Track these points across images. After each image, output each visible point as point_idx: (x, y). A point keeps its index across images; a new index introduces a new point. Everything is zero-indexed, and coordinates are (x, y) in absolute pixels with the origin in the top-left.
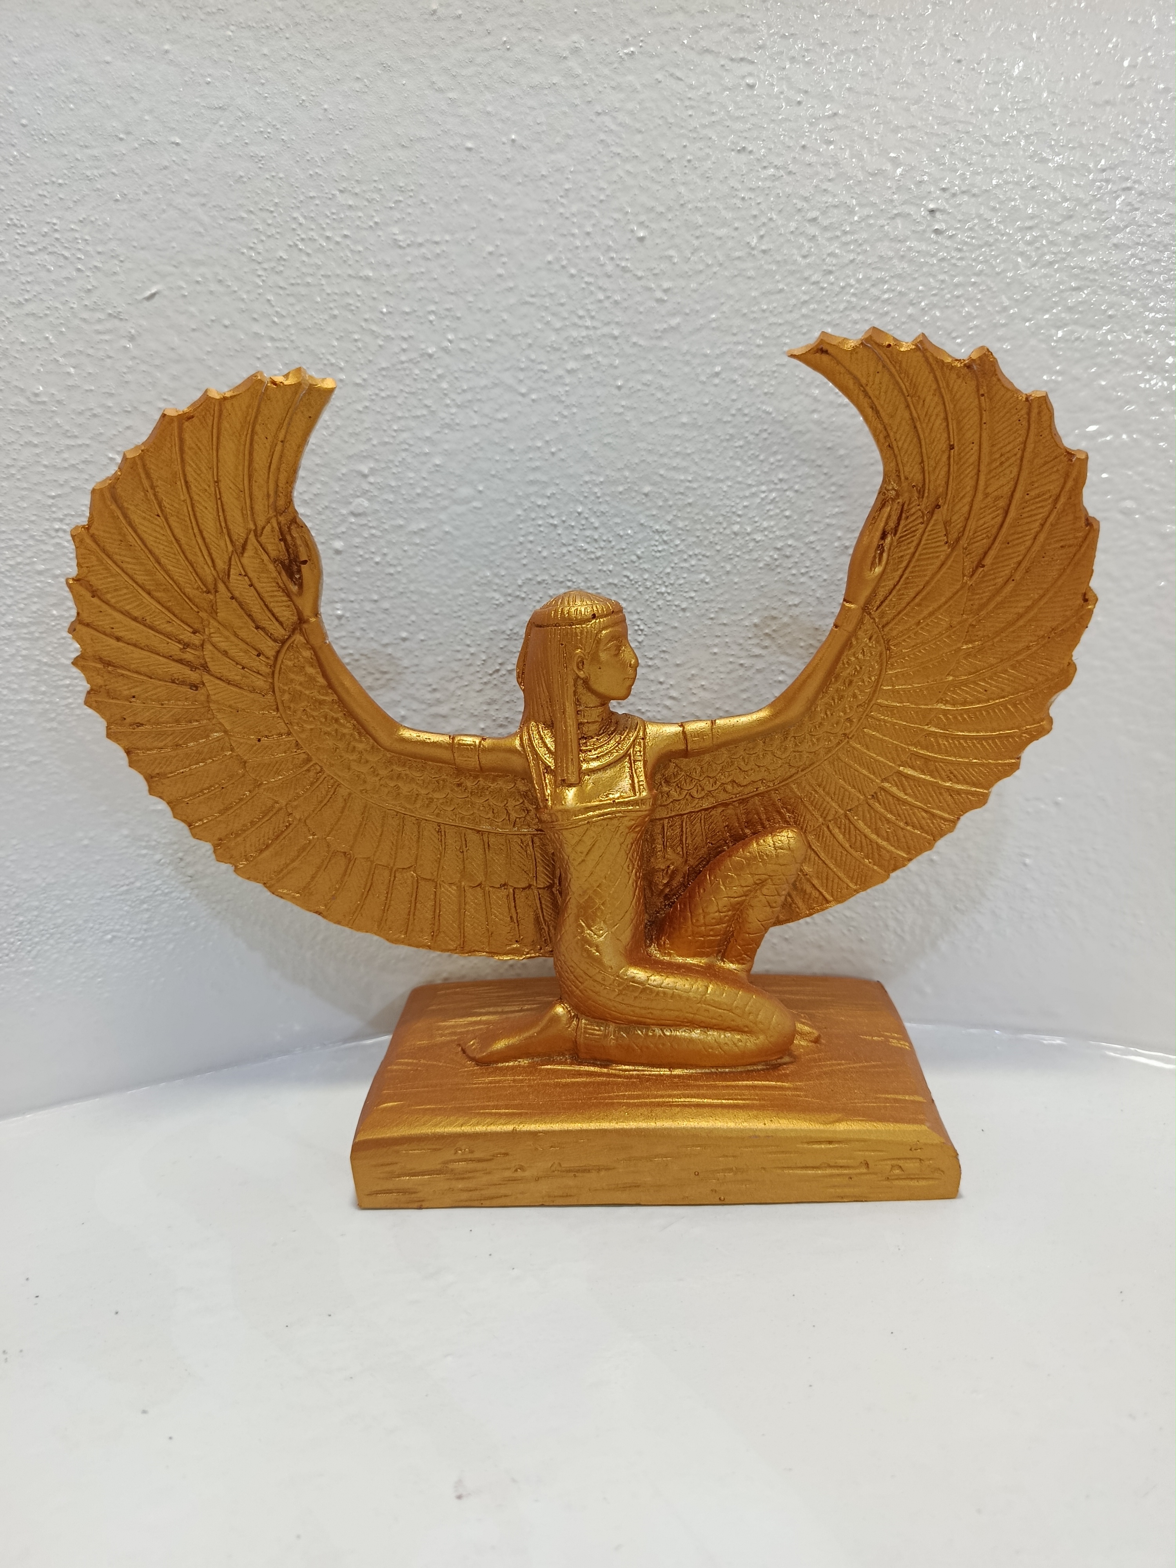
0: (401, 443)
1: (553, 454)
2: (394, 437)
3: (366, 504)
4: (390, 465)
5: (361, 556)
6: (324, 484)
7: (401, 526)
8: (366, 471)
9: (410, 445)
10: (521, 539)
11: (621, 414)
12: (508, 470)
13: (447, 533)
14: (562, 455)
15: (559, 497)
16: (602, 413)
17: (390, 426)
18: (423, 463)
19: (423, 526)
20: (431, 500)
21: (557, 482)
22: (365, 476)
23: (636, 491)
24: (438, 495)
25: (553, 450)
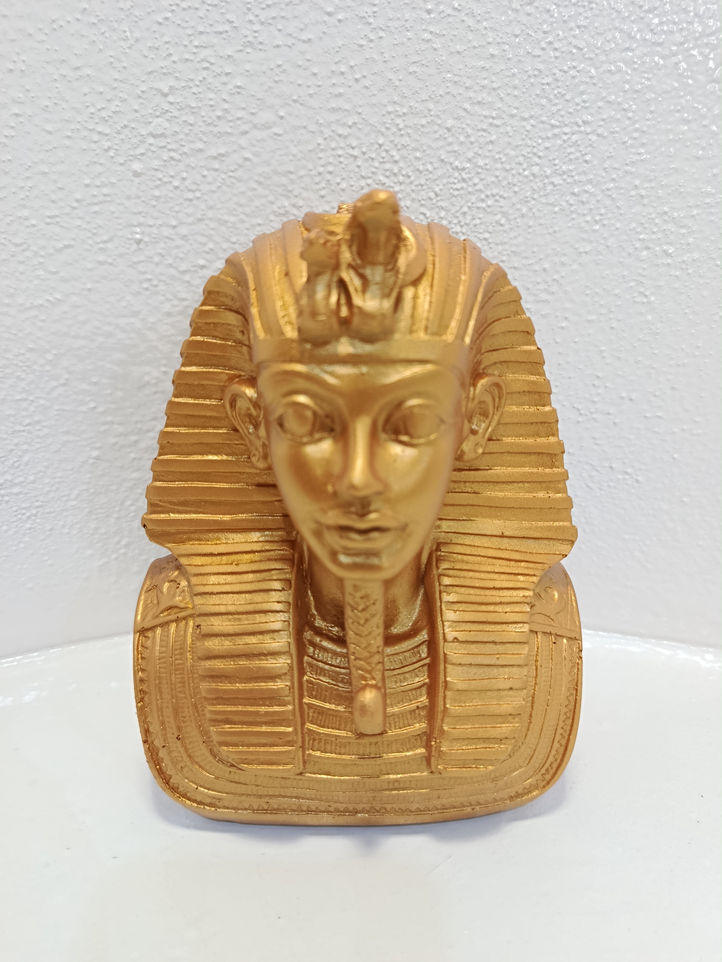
0: (203, 60)
1: (357, 80)
2: (194, 53)
3: (167, 125)
4: (191, 84)
5: (160, 179)
6: (124, 101)
7: (200, 150)
8: (166, 90)
9: (212, 64)
10: (321, 169)
11: (428, 41)
12: (310, 95)
13: (247, 159)
14: (367, 83)
15: (360, 127)
16: (409, 39)
17: (191, 42)
18: (225, 84)
19: (222, 151)
20: (231, 124)
21: (360, 111)
22: (165, 95)
23: (439, 125)
24: (239, 119)
25: (357, 76)
